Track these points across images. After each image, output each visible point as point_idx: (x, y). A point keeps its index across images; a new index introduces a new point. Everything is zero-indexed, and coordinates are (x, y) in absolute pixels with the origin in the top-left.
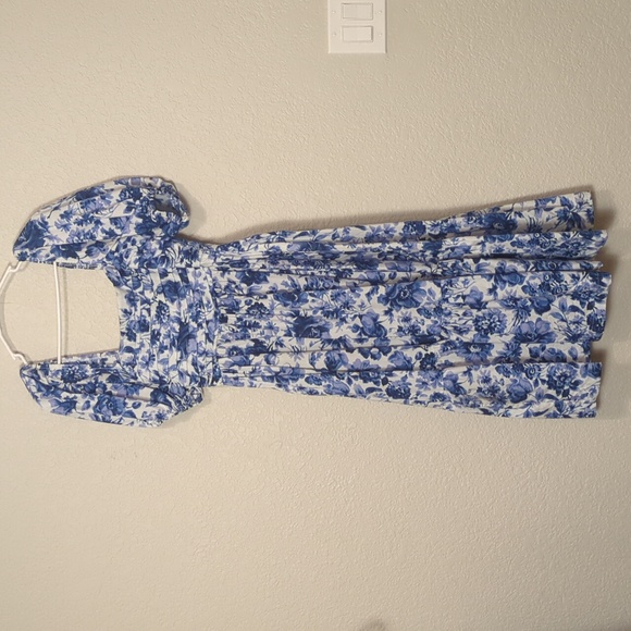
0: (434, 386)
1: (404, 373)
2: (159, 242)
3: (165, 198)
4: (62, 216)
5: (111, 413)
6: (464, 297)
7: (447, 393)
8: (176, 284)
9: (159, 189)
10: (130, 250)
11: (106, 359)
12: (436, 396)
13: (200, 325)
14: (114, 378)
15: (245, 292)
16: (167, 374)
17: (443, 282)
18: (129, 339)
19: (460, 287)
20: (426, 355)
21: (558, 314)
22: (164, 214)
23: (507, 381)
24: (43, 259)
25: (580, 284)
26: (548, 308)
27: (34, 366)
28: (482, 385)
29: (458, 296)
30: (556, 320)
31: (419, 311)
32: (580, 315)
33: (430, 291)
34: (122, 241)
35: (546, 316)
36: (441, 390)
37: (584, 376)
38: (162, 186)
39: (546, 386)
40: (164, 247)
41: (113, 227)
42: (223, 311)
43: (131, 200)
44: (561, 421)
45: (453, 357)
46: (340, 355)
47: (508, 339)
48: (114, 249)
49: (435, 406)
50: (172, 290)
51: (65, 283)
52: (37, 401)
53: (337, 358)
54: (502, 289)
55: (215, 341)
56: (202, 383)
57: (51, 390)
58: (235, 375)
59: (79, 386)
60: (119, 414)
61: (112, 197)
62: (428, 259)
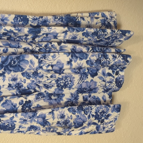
0: (31, 121)
1: (12, 115)
6: (52, 66)
7: (38, 125)
12: (32, 127)
17: (40, 56)
19: (50, 59)
20: (26, 102)
21: (102, 77)
23: (74, 117)
25: (116, 60)
26: (96, 74)
28: (60, 120)
29: (49, 65)
30: (100, 81)
31: (23, 74)
32: (113, 78)
33: (31, 62)
35: (96, 79)
36: (35, 124)
37: (112, 112)
39: (94, 118)
44: (97, 135)
45: (42, 103)
47: (73, 91)
49: (30, 133)
54: (75, 61)
62: (29, 41)
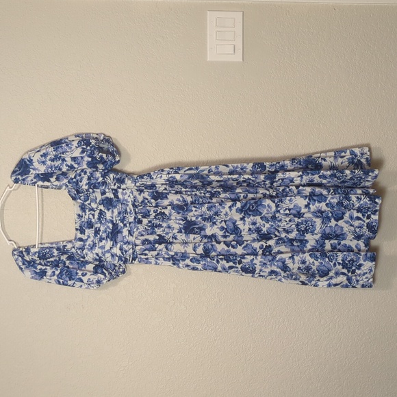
0: (271, 265)
1: (252, 257)
2: (101, 173)
3: (106, 146)
4: (42, 156)
5: (68, 279)
6: (289, 210)
7: (279, 270)
8: (111, 200)
9: (102, 141)
10: (83, 177)
11: (66, 246)
12: (272, 272)
13: (125, 225)
14: (71, 258)
15: (154, 205)
16: (104, 255)
17: (276, 200)
18: (81, 233)
19: (287, 203)
20: (266, 246)
21: (348, 221)
22: (104, 156)
23: (317, 263)
24: (29, 183)
25: (362, 202)
26: (342, 218)
27: (21, 249)
28: (301, 266)
29: (286, 209)
30: (347, 225)
31: (261, 218)
32: (362, 223)
33: (268, 206)
34: (78, 172)
35: (341, 223)
36: (275, 268)
37: (365, 261)
38: (104, 138)
39: (341, 267)
40: (104, 176)
41: (73, 163)
42: (140, 217)
43: (85, 147)
44: (350, 290)
45: (283, 248)
46: (212, 245)
47: (318, 237)
48: (73, 177)
49: (271, 279)
50: (108, 203)
51: (42, 198)
52: (22, 271)
53: (210, 247)
54: (313, 205)
55: (134, 235)
56: (126, 261)
57: (31, 264)
58: (146, 257)
59: (48, 262)
60: (73, 279)
61: (73, 145)
62: (267, 186)
